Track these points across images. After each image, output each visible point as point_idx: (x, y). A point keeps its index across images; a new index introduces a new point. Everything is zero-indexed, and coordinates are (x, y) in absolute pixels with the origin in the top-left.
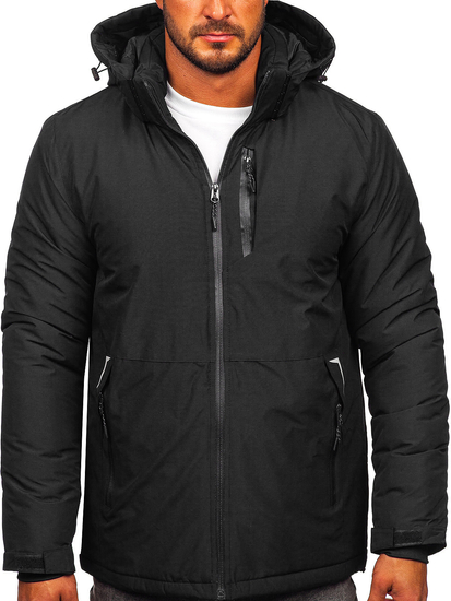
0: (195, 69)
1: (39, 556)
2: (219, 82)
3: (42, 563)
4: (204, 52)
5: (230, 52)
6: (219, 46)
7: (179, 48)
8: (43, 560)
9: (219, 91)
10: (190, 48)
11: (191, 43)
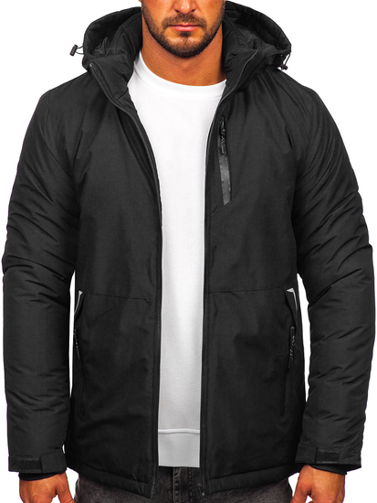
0: (166, 52)
1: (37, 459)
2: (186, 64)
3: (40, 464)
4: (174, 39)
5: (194, 40)
6: (185, 35)
7: (154, 35)
8: (40, 463)
9: (186, 71)
10: (162, 36)
11: (163, 32)
